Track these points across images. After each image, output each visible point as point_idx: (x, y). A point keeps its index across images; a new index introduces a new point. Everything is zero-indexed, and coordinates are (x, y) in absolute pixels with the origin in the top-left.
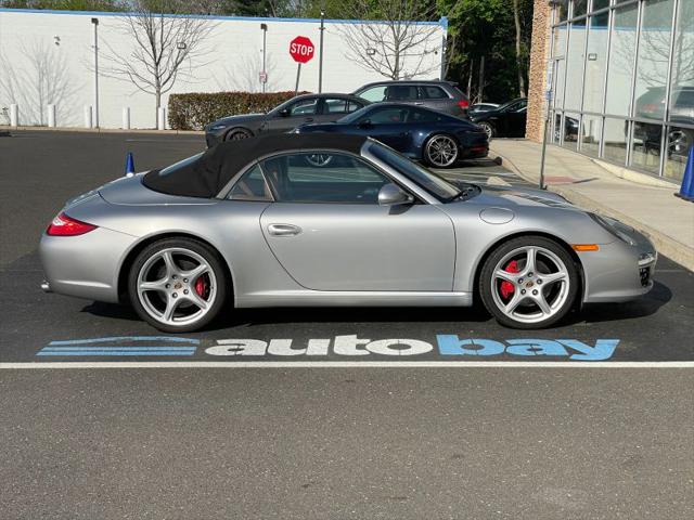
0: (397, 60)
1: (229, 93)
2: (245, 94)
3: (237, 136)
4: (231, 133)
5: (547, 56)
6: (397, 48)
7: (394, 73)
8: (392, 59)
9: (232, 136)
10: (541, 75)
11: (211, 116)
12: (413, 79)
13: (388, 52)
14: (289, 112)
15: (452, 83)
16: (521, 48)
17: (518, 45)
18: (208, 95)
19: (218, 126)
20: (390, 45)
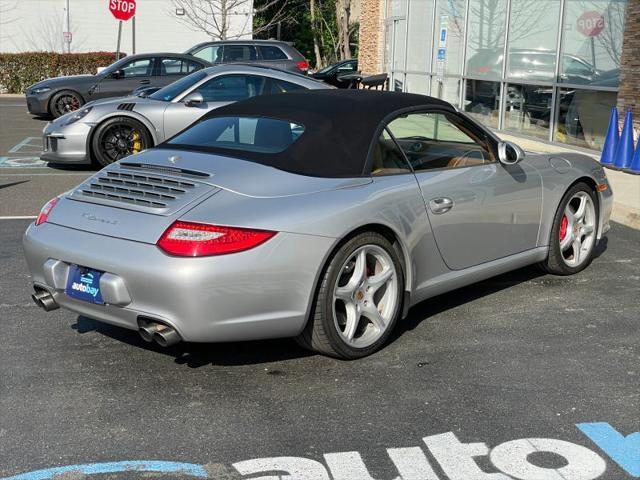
0: (224, 20)
1: (36, 53)
2: (53, 55)
3: (64, 99)
4: (57, 96)
5: (382, 17)
6: (224, 7)
7: (222, 33)
8: (219, 17)
9: (58, 100)
10: (374, 36)
11: (17, 78)
12: (241, 39)
13: (216, 10)
14: (122, 73)
15: (289, 43)
16: (315, 13)
17: (312, 10)
18: (13, 56)
19: (41, 88)
20: (216, 3)
